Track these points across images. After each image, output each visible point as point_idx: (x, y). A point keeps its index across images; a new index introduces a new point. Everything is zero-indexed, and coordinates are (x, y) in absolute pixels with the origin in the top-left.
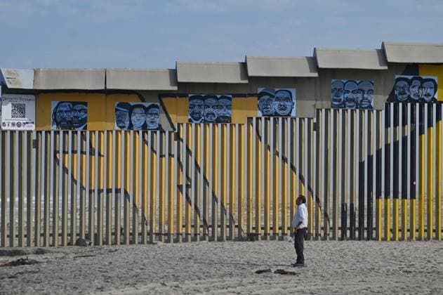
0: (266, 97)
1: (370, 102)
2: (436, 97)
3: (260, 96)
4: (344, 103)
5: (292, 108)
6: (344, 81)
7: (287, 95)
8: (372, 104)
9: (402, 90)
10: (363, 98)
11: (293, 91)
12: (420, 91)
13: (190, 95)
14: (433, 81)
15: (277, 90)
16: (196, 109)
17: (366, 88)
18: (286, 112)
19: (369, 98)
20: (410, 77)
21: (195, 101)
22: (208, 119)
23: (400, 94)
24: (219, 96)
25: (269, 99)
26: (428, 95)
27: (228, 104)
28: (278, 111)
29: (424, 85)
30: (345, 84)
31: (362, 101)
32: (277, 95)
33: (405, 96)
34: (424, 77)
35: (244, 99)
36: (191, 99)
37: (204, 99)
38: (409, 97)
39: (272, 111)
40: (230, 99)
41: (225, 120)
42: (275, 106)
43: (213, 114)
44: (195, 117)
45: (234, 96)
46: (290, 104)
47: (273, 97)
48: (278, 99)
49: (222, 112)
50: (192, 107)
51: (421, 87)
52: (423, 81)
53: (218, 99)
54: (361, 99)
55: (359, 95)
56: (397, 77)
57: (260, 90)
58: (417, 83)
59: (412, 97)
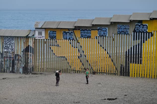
0: (100, 30)
1: (128, 32)
2: (147, 31)
3: (98, 30)
4: (121, 32)
5: (107, 34)
6: (121, 25)
7: (105, 30)
8: (129, 33)
9: (137, 28)
10: (126, 31)
11: (107, 28)
12: (143, 29)
13: (81, 29)
14: (146, 25)
15: (103, 28)
16: (82, 34)
17: (127, 28)
18: (105, 35)
19: (128, 31)
20: (140, 24)
21: (82, 31)
22: (85, 37)
23: (137, 30)
24: (88, 30)
25: (101, 31)
26: (145, 30)
27: (90, 32)
28: (103, 35)
29: (144, 27)
30: (121, 26)
31: (126, 32)
32: (103, 30)
33: (138, 30)
34: (144, 24)
35: (94, 31)
36: (81, 30)
37: (84, 30)
38: (139, 31)
39: (101, 35)
40: (91, 31)
41: (89, 37)
42: (102, 33)
43: (86, 35)
44: (82, 36)
45: (92, 30)
46: (106, 32)
47: (102, 30)
48: (103, 31)
49: (88, 35)
50: (81, 33)
51: (143, 27)
52: (144, 25)
53: (87, 31)
54: (125, 31)
55: (125, 30)
56: (136, 24)
57: (98, 28)
58: (142, 26)
59: (140, 31)
